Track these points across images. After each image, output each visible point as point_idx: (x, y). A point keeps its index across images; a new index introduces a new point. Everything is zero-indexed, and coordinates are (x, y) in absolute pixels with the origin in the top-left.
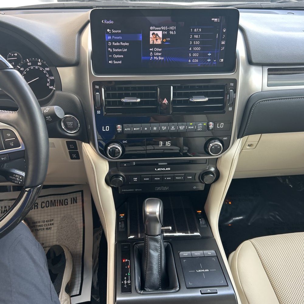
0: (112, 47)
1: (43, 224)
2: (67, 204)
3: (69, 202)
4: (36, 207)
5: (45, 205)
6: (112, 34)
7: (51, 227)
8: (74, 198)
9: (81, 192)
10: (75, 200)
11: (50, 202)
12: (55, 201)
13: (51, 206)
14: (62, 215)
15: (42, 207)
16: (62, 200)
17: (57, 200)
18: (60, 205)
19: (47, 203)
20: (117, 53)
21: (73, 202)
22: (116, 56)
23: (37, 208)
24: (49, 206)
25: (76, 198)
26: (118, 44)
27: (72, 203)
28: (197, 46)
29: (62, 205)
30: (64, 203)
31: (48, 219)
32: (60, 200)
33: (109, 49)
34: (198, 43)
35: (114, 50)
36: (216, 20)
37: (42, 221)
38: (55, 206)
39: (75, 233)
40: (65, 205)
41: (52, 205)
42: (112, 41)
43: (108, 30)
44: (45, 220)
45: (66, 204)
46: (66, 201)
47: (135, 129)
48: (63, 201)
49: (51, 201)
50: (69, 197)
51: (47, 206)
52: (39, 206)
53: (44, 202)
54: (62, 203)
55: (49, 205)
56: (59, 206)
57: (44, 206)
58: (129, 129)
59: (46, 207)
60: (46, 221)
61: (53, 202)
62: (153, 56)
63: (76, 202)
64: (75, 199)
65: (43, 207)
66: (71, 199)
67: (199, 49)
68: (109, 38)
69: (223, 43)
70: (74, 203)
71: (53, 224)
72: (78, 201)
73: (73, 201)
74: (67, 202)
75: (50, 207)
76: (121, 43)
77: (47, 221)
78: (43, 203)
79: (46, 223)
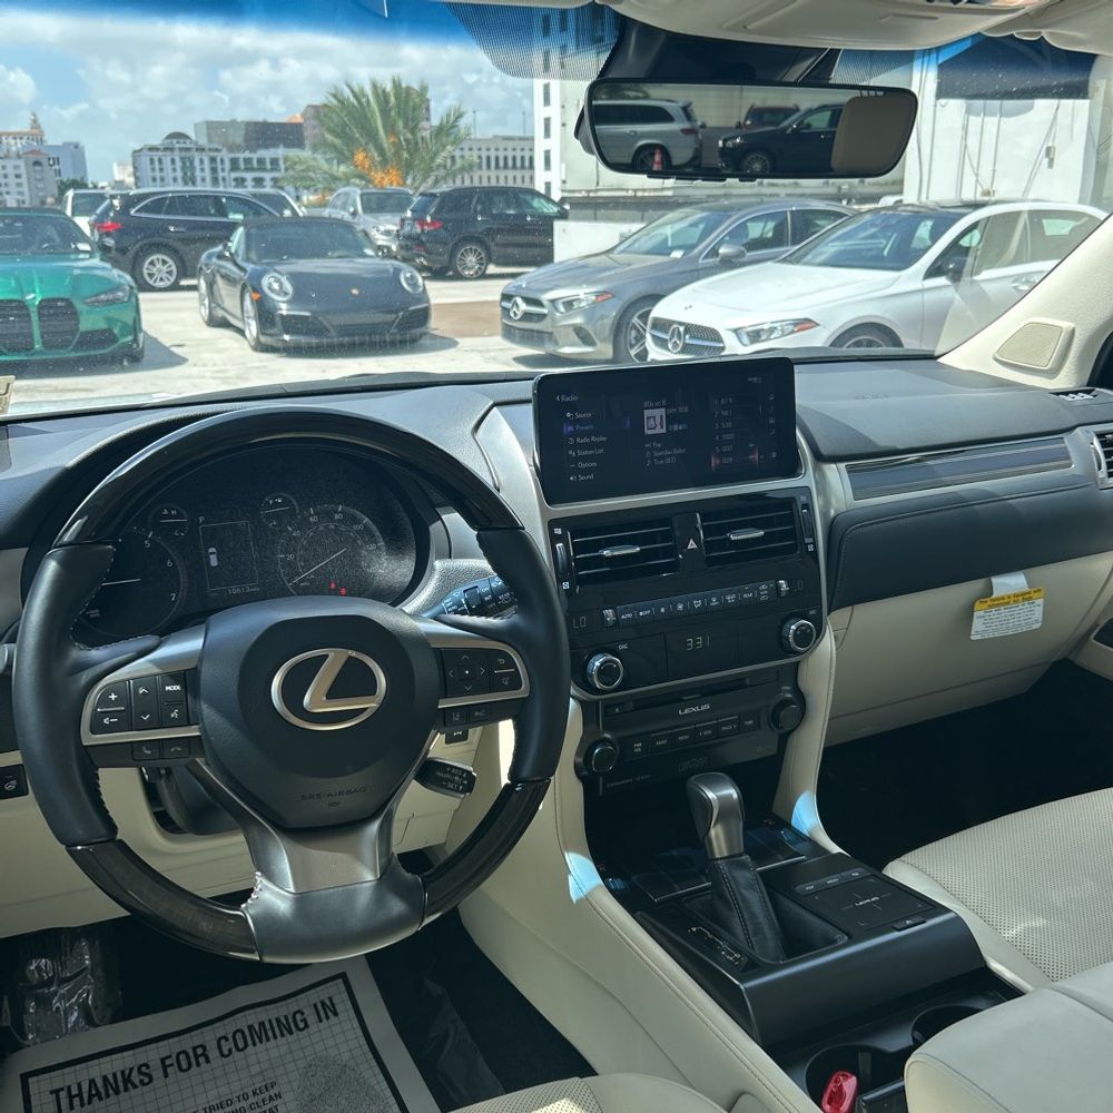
0: (576, 447)
1: (243, 1104)
2: (307, 1026)
3: (312, 1019)
4: (202, 1060)
5: (232, 1045)
6: (575, 421)
7: (276, 1107)
8: (323, 1003)
9: (340, 981)
10: (327, 1010)
11: (247, 1033)
12: (262, 1024)
13: (254, 1044)
14: (302, 1064)
15: (223, 1055)
16: (286, 1017)
17: (270, 1021)
18: (282, 1035)
19: (238, 1036)
20: (585, 459)
21: (323, 1016)
22: (584, 466)
23: (208, 1061)
24: (246, 1046)
25: (330, 999)
26: (586, 440)
27: (321, 1021)
28: (727, 431)
29: (291, 1033)
30: (292, 1026)
31: (258, 1086)
32: (278, 1020)
33: (570, 452)
34: (729, 425)
35: (580, 453)
36: (755, 379)
37: (238, 1097)
38: (268, 1040)
39: (365, 1100)
40: (301, 1030)
41: (257, 1040)
42: (575, 434)
43: (569, 415)
44: (245, 1091)
45: (301, 1025)
46: (298, 1017)
47: (641, 614)
48: (291, 1020)
49: (251, 1027)
50: (305, 1003)
51: (241, 1045)
52: (213, 1053)
53: (226, 1039)
54: (286, 1027)
55: (245, 1042)
56: (279, 1037)
57: (230, 1050)
58: (629, 615)
59: (238, 1050)
60: (251, 1094)
61: (257, 1029)
62: (652, 458)
63: (336, 1014)
64: (329, 1004)
65: (226, 1052)
66: (315, 1006)
67: (732, 436)
68: (571, 429)
69: (772, 421)
70: (328, 1018)
71: (278, 1096)
72: (339, 1008)
73: (322, 1012)
74: (304, 1020)
75: (250, 1047)
76: (593, 438)
77: (254, 1093)
78: (223, 1042)
79: (252, 1100)
